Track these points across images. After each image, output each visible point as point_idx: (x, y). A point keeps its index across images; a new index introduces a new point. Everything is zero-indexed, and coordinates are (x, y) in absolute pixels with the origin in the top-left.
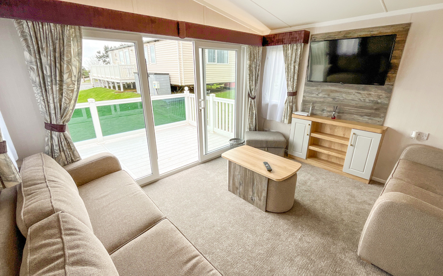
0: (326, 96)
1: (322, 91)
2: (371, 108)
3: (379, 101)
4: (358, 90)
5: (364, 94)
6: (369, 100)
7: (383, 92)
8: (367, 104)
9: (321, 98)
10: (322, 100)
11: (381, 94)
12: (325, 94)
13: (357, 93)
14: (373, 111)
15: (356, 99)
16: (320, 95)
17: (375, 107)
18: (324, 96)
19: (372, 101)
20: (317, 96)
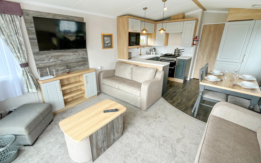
0: (56, 60)
1: (52, 57)
2: (82, 61)
3: (84, 57)
4: (73, 53)
5: (77, 54)
6: (80, 57)
7: (84, 52)
8: (80, 60)
9: (52, 62)
10: (54, 63)
11: (84, 53)
12: (55, 59)
13: (74, 54)
14: (84, 62)
15: (74, 58)
16: (51, 60)
17: (84, 60)
18: (54, 60)
19: (82, 57)
20: (48, 62)
